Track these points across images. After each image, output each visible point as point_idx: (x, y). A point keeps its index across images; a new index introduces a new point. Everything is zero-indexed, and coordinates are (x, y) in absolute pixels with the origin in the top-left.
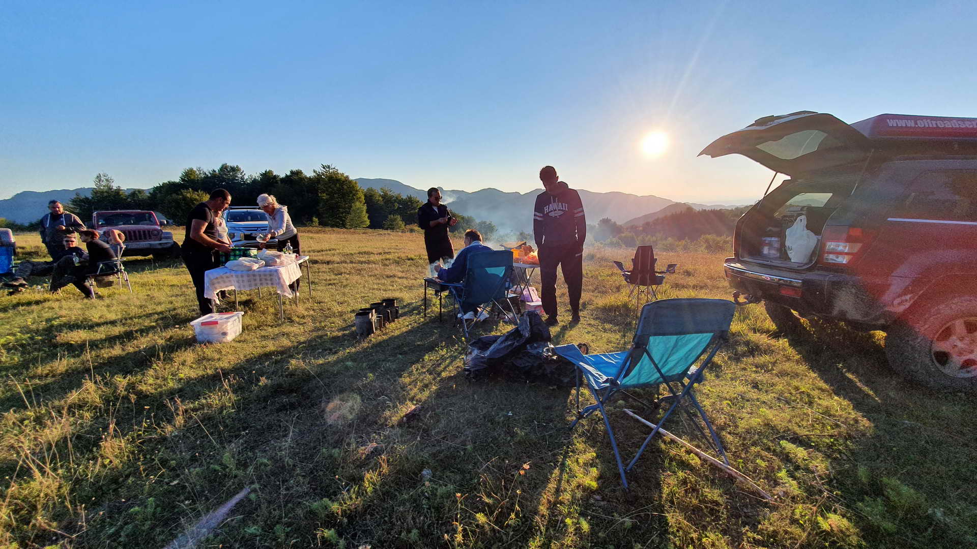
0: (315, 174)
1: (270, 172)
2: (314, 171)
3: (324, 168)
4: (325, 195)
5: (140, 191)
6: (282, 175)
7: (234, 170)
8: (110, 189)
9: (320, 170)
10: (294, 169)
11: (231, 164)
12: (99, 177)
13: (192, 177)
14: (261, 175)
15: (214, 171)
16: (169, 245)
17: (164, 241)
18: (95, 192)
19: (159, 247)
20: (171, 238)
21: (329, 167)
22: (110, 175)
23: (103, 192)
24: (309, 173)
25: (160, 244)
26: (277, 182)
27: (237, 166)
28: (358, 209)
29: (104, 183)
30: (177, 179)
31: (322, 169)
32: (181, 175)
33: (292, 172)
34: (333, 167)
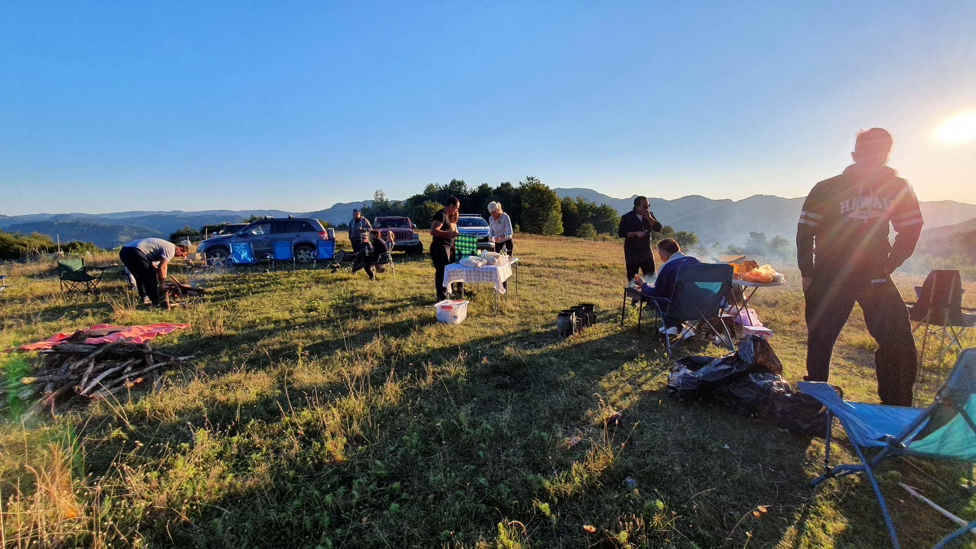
0: (520, 186)
1: (486, 185)
2: (521, 183)
3: (528, 180)
4: (527, 204)
5: (399, 202)
6: (495, 188)
7: (461, 184)
8: (382, 200)
9: (525, 181)
10: (504, 182)
11: (458, 179)
12: (377, 192)
13: (432, 190)
14: (479, 187)
15: (446, 185)
16: (416, 244)
17: (413, 241)
18: (374, 203)
19: (410, 245)
20: (417, 238)
21: (532, 179)
22: (384, 191)
23: (378, 203)
24: (515, 185)
25: (411, 243)
26: (490, 194)
27: (462, 181)
28: (554, 217)
29: (379, 197)
30: (421, 192)
31: (527, 181)
32: (424, 189)
33: (502, 184)
34: (536, 179)
